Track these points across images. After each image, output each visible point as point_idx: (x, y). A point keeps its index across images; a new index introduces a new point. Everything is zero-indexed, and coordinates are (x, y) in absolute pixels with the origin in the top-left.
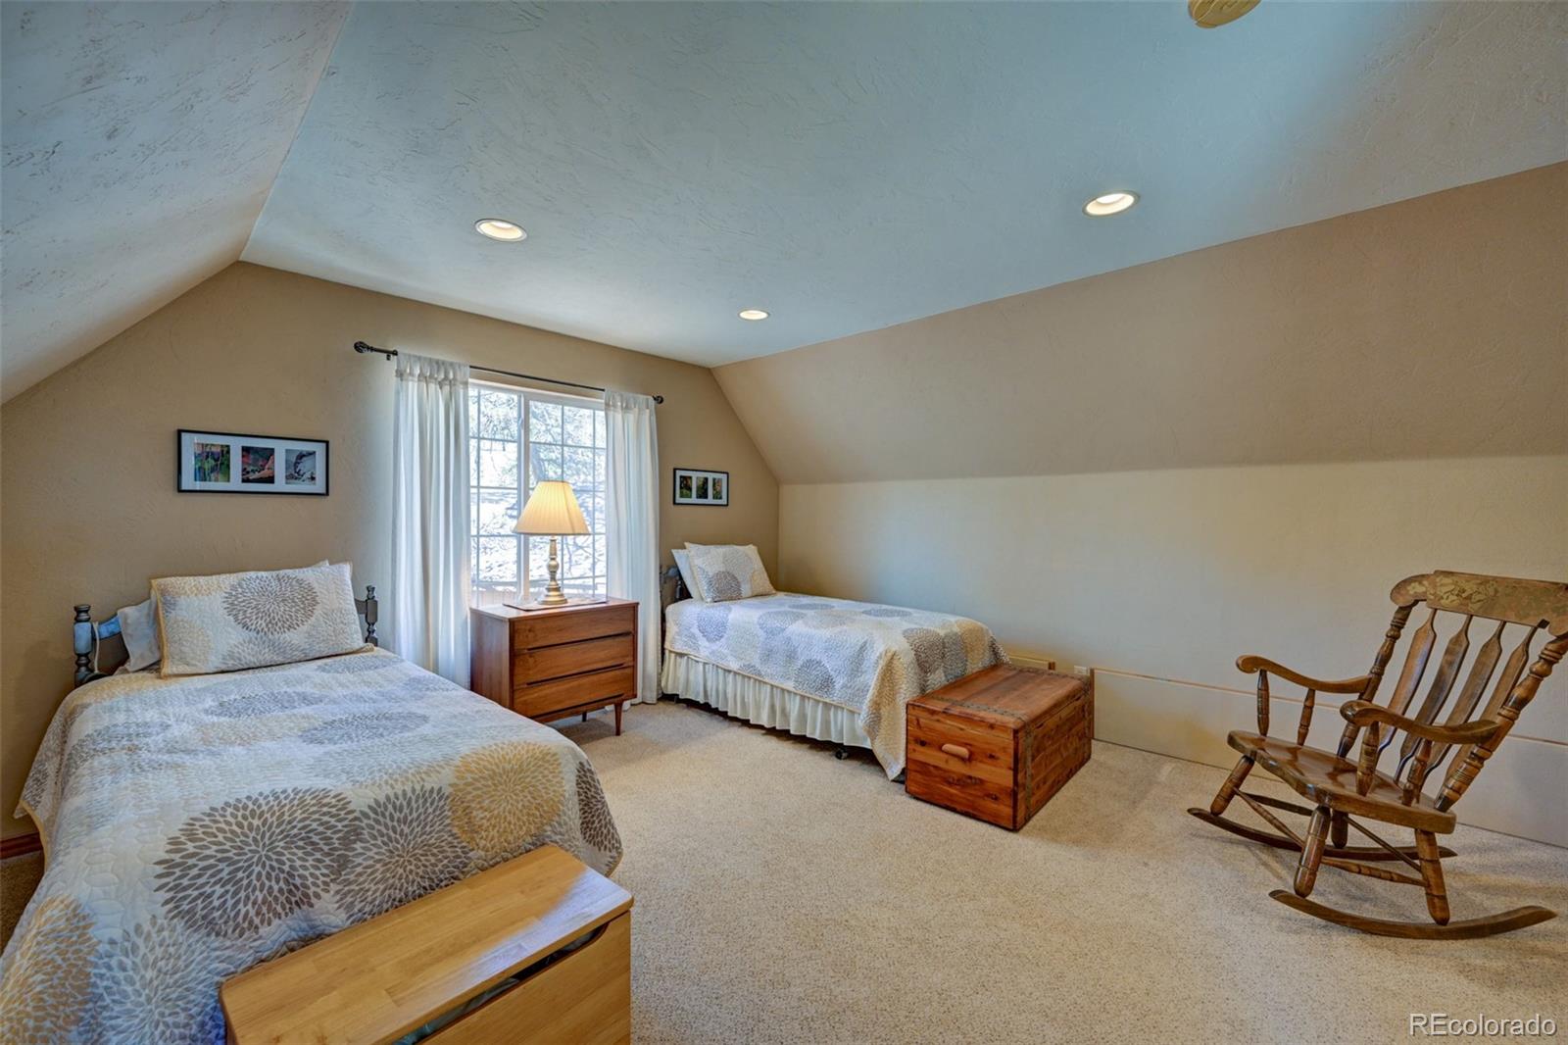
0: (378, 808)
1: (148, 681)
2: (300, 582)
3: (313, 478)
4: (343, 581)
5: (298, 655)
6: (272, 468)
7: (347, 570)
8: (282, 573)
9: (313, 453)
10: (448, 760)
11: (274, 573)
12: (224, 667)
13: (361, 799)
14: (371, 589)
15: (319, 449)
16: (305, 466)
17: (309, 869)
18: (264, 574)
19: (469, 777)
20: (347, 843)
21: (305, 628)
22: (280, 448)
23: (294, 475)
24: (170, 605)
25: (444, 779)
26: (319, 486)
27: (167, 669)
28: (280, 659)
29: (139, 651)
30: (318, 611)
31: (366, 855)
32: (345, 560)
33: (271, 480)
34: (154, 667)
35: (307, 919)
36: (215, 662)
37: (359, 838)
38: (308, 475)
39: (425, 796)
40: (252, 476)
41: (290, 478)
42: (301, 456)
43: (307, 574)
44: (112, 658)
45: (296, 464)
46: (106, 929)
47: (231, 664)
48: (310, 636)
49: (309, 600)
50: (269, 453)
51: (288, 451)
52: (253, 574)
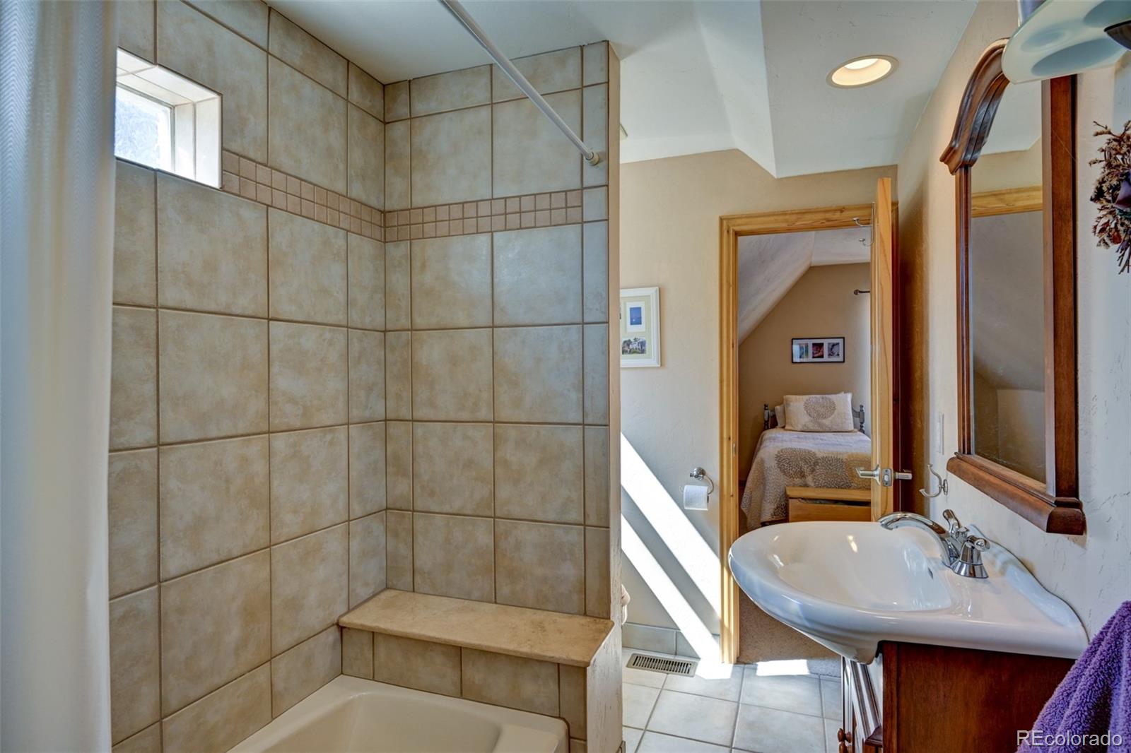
0: (823, 458)
1: (782, 430)
2: (830, 400)
3: (838, 355)
4: (847, 401)
5: (828, 429)
6: (823, 352)
7: (849, 396)
8: (824, 396)
9: (838, 344)
10: (847, 453)
11: (821, 396)
12: (803, 430)
13: (819, 455)
14: (862, 407)
15: (840, 341)
16: (835, 350)
17: (806, 469)
18: (818, 396)
19: (852, 459)
20: (815, 465)
21: (830, 419)
22: (826, 343)
23: (831, 354)
24: (788, 405)
25: (844, 457)
26: (840, 359)
27: (786, 428)
28: (821, 430)
29: (780, 421)
30: (836, 412)
31: (820, 470)
32: (850, 392)
33: (822, 356)
34: (783, 427)
35: (805, 481)
36: (800, 427)
37: (818, 465)
38: (836, 353)
39: (837, 460)
40: (816, 355)
41: (830, 355)
42: (834, 345)
43: (833, 397)
44: (772, 423)
45: (832, 349)
46: (767, 464)
47: (805, 429)
48: (831, 422)
49: (832, 408)
50: (821, 345)
51: (829, 344)
52: (814, 396)
